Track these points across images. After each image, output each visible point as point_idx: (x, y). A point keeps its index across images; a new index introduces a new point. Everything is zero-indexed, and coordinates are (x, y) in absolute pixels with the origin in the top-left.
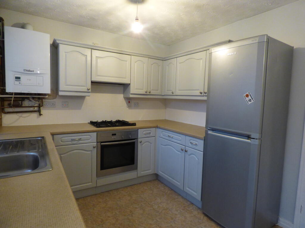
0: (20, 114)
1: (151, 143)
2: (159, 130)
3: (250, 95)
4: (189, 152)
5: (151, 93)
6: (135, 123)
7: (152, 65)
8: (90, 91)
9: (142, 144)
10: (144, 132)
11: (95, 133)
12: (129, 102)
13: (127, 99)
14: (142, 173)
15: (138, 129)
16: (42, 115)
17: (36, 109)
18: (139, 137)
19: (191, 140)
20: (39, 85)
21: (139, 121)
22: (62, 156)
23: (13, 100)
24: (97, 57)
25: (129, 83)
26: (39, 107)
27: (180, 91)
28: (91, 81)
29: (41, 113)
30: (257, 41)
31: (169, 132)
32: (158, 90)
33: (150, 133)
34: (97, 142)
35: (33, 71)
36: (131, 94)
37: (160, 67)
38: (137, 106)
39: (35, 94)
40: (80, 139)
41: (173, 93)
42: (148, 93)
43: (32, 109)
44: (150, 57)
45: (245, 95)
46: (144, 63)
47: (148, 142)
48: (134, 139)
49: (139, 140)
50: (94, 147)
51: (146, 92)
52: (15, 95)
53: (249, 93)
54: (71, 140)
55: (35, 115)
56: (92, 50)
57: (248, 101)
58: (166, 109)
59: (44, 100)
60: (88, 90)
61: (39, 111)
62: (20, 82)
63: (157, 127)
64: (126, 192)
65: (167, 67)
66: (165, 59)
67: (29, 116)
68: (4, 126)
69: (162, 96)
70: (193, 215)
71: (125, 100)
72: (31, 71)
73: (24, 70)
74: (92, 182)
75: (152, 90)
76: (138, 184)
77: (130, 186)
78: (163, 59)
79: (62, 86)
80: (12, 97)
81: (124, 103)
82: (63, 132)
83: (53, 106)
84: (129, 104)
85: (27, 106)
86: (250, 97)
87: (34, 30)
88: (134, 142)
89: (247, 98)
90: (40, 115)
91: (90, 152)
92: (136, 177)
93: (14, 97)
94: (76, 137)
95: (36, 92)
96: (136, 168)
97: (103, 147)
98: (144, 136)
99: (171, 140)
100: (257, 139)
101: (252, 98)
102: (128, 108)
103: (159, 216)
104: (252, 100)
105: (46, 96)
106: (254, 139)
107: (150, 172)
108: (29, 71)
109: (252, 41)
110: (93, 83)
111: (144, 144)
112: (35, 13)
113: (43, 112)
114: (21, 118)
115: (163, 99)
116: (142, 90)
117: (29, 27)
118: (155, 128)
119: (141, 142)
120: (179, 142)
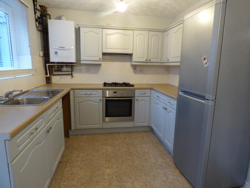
0: (61, 76)
1: (146, 102)
2: (153, 92)
3: (207, 58)
4: (168, 110)
5: (151, 61)
6: (134, 85)
7: (152, 36)
8: (101, 60)
9: (138, 102)
10: (140, 92)
11: (101, 91)
12: (135, 69)
13: (133, 66)
14: (138, 124)
15: (135, 90)
16: (73, 77)
17: (70, 73)
18: (135, 96)
19: (169, 100)
20: (68, 57)
21: (143, 84)
22: (80, 104)
23: (57, 67)
24: (106, 34)
25: (132, 53)
26: (72, 71)
27: (174, 58)
28: (102, 53)
29: (73, 76)
30: (214, 4)
31: (159, 93)
32: (158, 58)
33: (145, 93)
34: (103, 97)
35: (64, 48)
36: (133, 62)
37: (160, 38)
38: (141, 72)
39: (69, 63)
40: (91, 94)
41: (168, 60)
42: (148, 61)
43: (67, 73)
44: (150, 30)
45: (203, 58)
46: (145, 36)
47: (143, 100)
48: (132, 97)
49: (136, 98)
50: (100, 100)
51: (146, 60)
52: (57, 63)
53: (206, 56)
54: (84, 94)
55: (69, 77)
56: (103, 29)
57: (205, 64)
58: (168, 74)
59: (74, 67)
60: (100, 59)
61: (72, 74)
62: (57, 55)
63: (152, 89)
64: (124, 135)
65: (166, 37)
66: (164, 31)
67: (66, 77)
68: (53, 84)
69: (161, 63)
70: (165, 161)
71: (132, 67)
72: (63, 48)
73: (60, 47)
74: (99, 125)
75: (152, 58)
76: (135, 132)
77: (129, 132)
78: (163, 31)
79: (83, 57)
80: (55, 65)
81: (131, 69)
82: (82, 88)
83: (80, 71)
84: (135, 70)
85: (65, 71)
86: (206, 60)
87: (67, 20)
88: (132, 99)
89: (204, 61)
90: (72, 77)
91: (97, 103)
92: (133, 126)
93: (57, 65)
94: (89, 92)
95: (66, 62)
96: (133, 120)
97: (107, 101)
98: (140, 95)
99: (159, 100)
100: (210, 100)
101: (208, 61)
102: (134, 74)
103: (137, 155)
104: (208, 63)
105: (75, 64)
106: (208, 100)
107: (146, 124)
108: (62, 47)
109: (211, 4)
110: (104, 54)
111: (140, 102)
112: (67, 8)
113: (74, 75)
114: (62, 78)
115: (163, 65)
116: (143, 59)
117: (63, 18)
118: (150, 90)
119: (137, 100)
120: (163, 101)
